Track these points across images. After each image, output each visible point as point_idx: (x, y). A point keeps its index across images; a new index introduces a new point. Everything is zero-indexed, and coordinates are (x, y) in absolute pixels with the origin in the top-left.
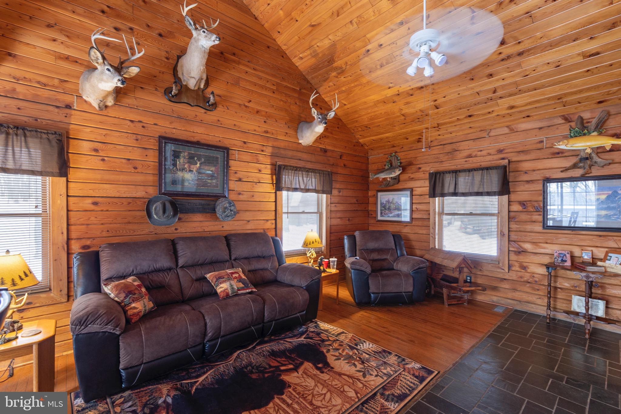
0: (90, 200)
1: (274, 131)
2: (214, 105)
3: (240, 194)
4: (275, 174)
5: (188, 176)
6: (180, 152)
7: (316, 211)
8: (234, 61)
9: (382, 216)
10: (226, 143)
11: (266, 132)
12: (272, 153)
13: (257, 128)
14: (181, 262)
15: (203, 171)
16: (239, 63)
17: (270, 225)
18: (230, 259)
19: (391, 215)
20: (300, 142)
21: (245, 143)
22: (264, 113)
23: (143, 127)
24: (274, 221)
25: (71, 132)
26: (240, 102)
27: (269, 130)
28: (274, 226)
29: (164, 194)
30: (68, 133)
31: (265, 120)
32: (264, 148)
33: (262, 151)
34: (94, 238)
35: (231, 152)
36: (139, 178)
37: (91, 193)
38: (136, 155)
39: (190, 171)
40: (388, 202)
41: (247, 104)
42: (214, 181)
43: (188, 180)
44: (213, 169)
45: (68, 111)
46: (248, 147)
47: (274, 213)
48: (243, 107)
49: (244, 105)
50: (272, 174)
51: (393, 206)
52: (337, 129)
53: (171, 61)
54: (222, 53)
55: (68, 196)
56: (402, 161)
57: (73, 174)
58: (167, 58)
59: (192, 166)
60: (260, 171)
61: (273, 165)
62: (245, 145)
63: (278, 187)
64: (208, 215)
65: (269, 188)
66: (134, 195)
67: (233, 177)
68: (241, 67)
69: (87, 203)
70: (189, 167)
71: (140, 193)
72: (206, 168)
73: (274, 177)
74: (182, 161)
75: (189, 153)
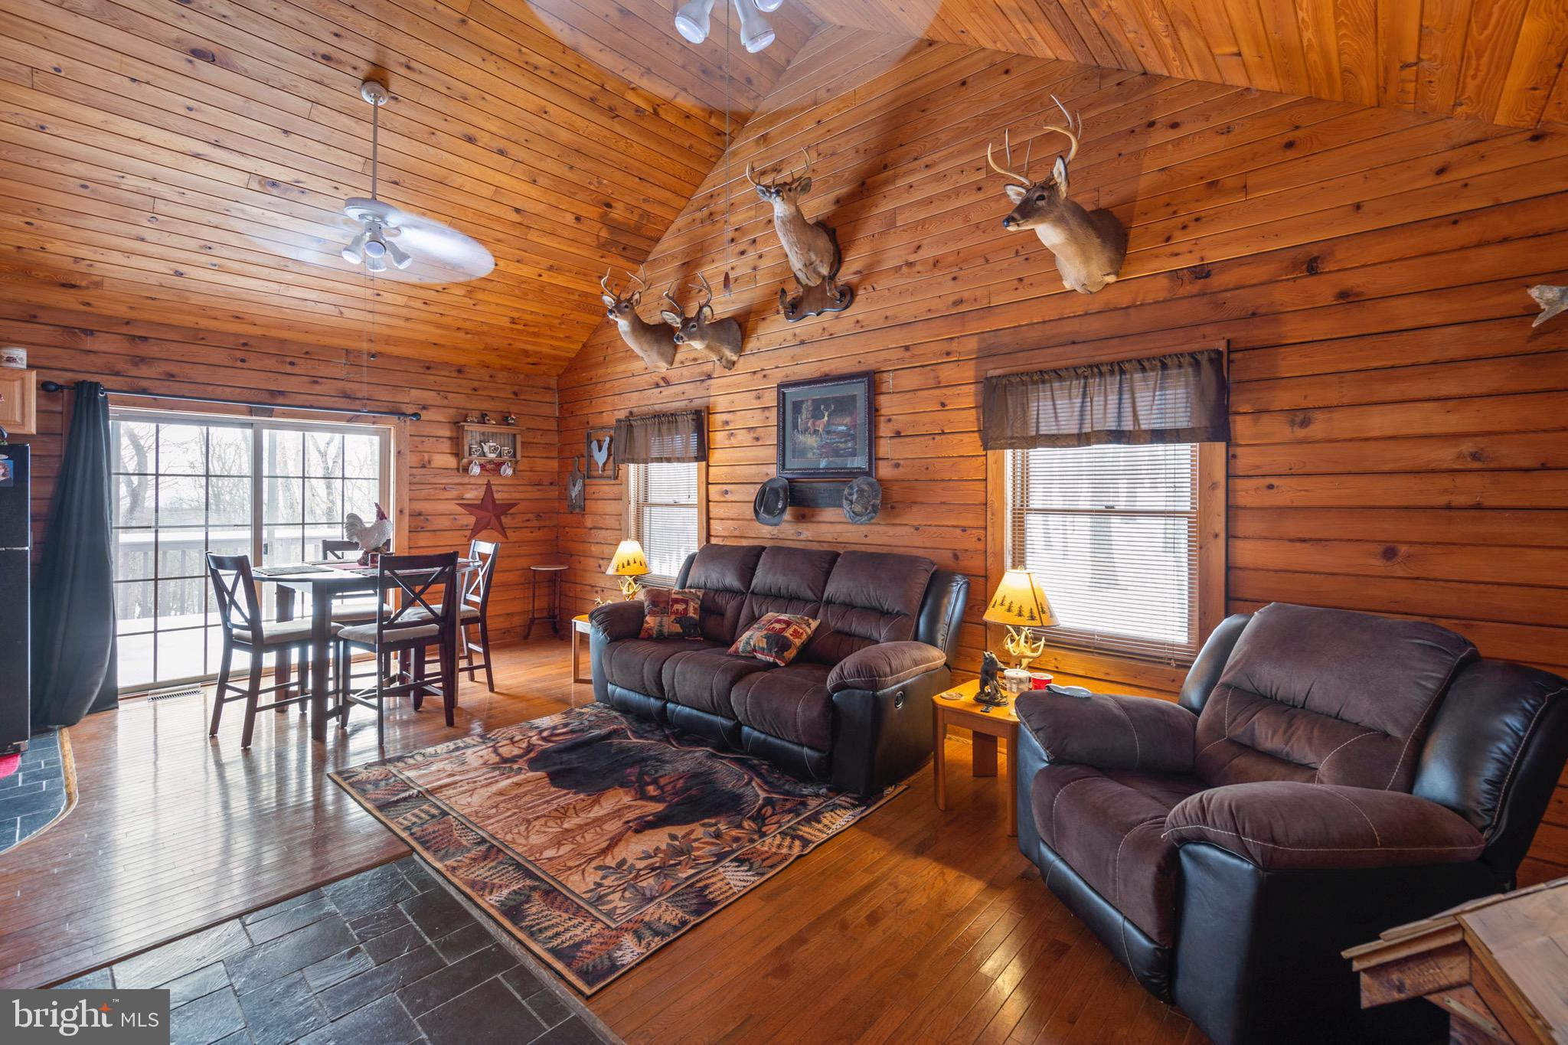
1: (978, 293)
2: (848, 296)
3: (899, 465)
4: (989, 406)
5: (811, 441)
6: (804, 401)
8: (885, 182)
10: (872, 362)
11: (959, 302)
12: (979, 350)
13: (936, 303)
15: (833, 428)
16: (896, 177)
17: (971, 542)
21: (907, 348)
22: (951, 259)
24: (981, 531)
25: (710, 407)
26: (896, 262)
27: (966, 295)
28: (978, 544)
30: (708, 407)
31: (953, 275)
32: (954, 346)
33: (948, 354)
34: (726, 537)
35: (881, 377)
36: (762, 453)
38: (757, 420)
39: (816, 432)
41: (912, 258)
42: (850, 445)
43: (812, 448)
44: (847, 420)
45: (709, 382)
46: (914, 356)
47: (981, 509)
48: (903, 269)
49: (906, 263)
50: (978, 407)
54: (863, 184)
55: (708, 483)
57: (716, 457)
59: (818, 423)
60: (943, 405)
61: (982, 381)
62: (909, 354)
63: (992, 441)
65: (971, 446)
67: (885, 430)
68: (901, 182)
70: (814, 424)
72: (838, 420)
73: (984, 415)
74: (804, 416)
75: (814, 400)
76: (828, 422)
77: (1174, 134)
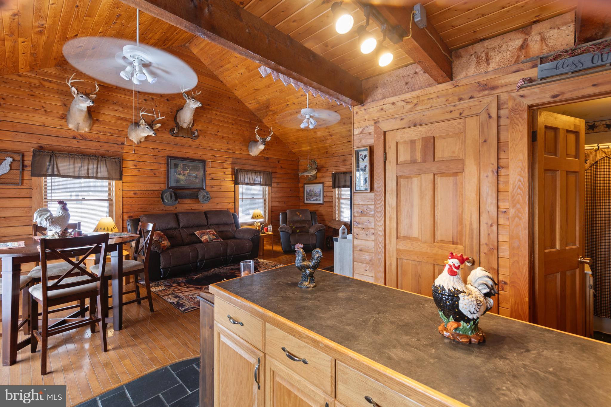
0: (132, 192)
1: (233, 149)
2: (197, 137)
3: (212, 187)
4: (234, 175)
5: (183, 177)
6: (178, 164)
7: (262, 197)
8: (209, 109)
9: (307, 200)
10: (204, 157)
11: (229, 149)
12: (232, 162)
13: (223, 148)
14: (181, 225)
15: (191, 174)
16: (211, 110)
17: (231, 206)
18: (208, 224)
19: (312, 200)
20: (250, 154)
21: (215, 156)
22: (227, 138)
23: (159, 151)
24: (233, 204)
25: (124, 157)
26: (212, 133)
27: (230, 148)
28: (233, 207)
29: (170, 188)
31: (227, 142)
32: (227, 159)
33: (226, 161)
34: (134, 212)
35: (207, 162)
36: (157, 179)
37: (133, 188)
38: (155, 167)
39: (184, 175)
40: (311, 191)
41: (216, 133)
42: (197, 180)
43: (183, 180)
44: (197, 173)
45: (122, 146)
47: (233, 198)
48: (214, 135)
49: (215, 134)
50: (232, 175)
51: (313, 194)
52: (276, 144)
53: (173, 113)
55: (122, 190)
56: (318, 165)
57: (125, 179)
58: (171, 112)
59: (185, 172)
60: (225, 173)
61: (233, 169)
62: (216, 158)
63: (236, 183)
64: (194, 199)
65: (231, 184)
66: (154, 189)
67: (208, 177)
68: (213, 112)
69: (131, 194)
70: (183, 172)
71: (157, 188)
72: (193, 172)
73: (234, 177)
74: (179, 169)
75: (183, 165)
76: (189, 172)
77: (264, 133)
